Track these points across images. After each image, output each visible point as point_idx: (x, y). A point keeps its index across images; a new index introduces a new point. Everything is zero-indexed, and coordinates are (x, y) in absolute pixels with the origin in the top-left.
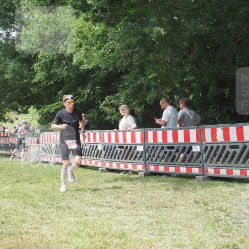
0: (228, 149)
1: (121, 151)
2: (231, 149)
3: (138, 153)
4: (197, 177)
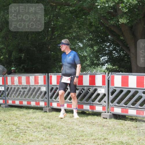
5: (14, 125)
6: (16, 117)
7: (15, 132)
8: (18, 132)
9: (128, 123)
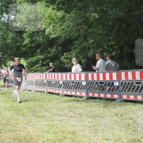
0: (135, 84)
1: (73, 85)
3: (83, 86)
4: (117, 100)
5: (130, 119)
7: (132, 126)
8: (136, 126)
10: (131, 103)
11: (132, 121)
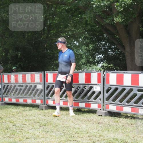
0: (17, 87)
2: (19, 87)
5: (10, 122)
6: (13, 115)
7: (11, 129)
8: (15, 129)
9: (123, 120)
10: (13, 106)
11: (12, 124)
